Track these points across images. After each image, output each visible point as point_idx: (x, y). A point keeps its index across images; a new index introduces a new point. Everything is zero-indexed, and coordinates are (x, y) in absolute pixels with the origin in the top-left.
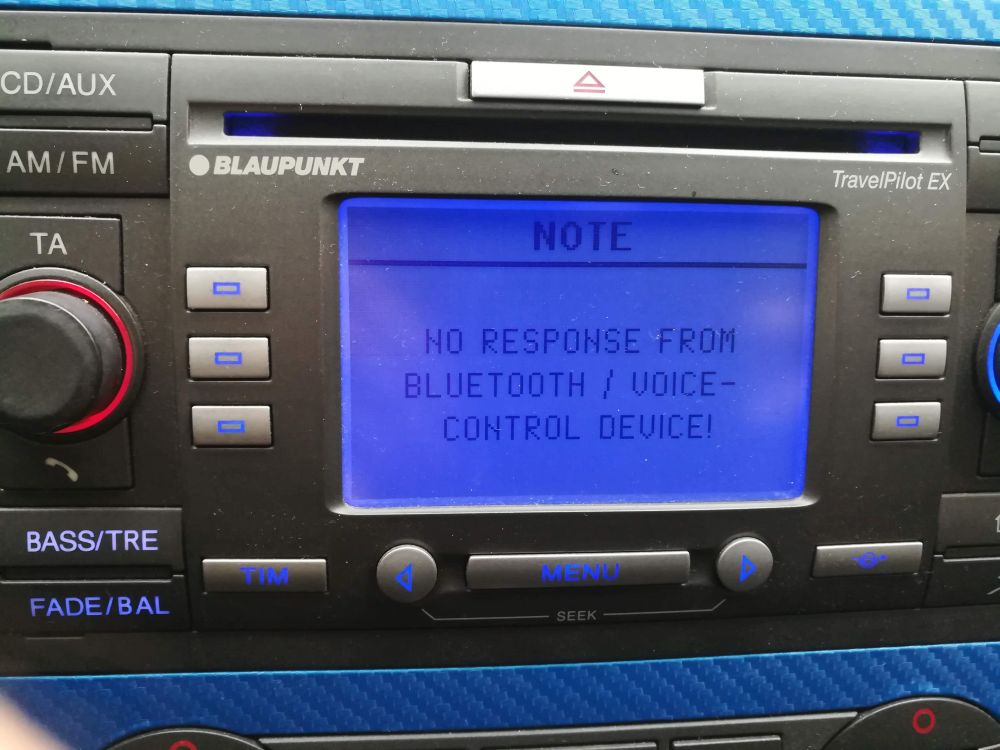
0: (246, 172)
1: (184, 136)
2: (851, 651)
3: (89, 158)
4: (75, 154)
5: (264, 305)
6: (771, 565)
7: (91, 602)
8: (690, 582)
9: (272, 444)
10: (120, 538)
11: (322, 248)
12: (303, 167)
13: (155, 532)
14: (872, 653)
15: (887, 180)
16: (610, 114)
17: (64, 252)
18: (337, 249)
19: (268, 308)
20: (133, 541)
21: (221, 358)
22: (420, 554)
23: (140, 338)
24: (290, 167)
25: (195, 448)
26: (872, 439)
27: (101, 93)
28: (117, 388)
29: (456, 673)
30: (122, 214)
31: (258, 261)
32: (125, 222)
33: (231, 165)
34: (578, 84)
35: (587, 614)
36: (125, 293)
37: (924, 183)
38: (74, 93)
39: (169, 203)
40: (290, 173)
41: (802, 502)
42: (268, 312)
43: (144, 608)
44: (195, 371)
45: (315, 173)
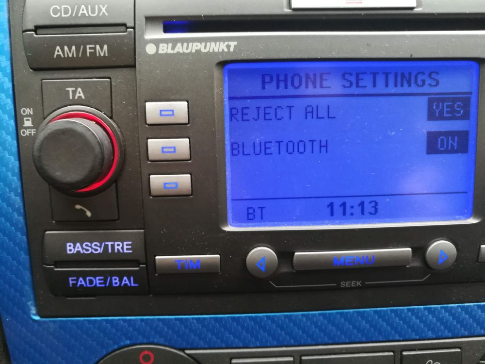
0: (175, 51)
1: (143, 34)
3: (95, 48)
4: (88, 46)
5: (186, 121)
6: (456, 256)
7: (99, 280)
8: (411, 265)
9: (192, 195)
10: (113, 246)
11: (216, 90)
12: (205, 48)
13: (130, 243)
16: (365, 15)
17: (83, 97)
18: (222, 91)
19: (189, 123)
20: (120, 248)
21: (165, 150)
22: (268, 251)
23: (122, 141)
24: (198, 48)
25: (151, 198)
27: (101, 15)
28: (110, 167)
29: (287, 316)
30: (111, 77)
31: (183, 98)
32: (113, 80)
33: (167, 48)
35: (356, 283)
36: (113, 118)
38: (87, 15)
39: (136, 70)
40: (198, 51)
41: (472, 221)
42: (188, 125)
43: (125, 283)
44: (151, 157)
45: (211, 51)
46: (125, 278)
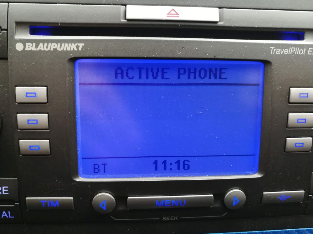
0: (38, 49)
1: (13, 35)
2: (276, 230)
8: (214, 206)
9: (51, 155)
11: (68, 78)
12: (60, 47)
13: (8, 187)
14: (284, 231)
15: (292, 51)
16: (181, 25)
18: (74, 79)
19: (47, 102)
21: (30, 122)
22: (109, 196)
24: (55, 47)
25: (21, 156)
26: (285, 152)
31: (43, 84)
33: (32, 47)
34: (168, 14)
35: (174, 218)
37: (306, 52)
39: (8, 61)
40: (55, 50)
41: (257, 176)
43: (4, 215)
44: (19, 127)
45: (65, 50)
46: (4, 212)
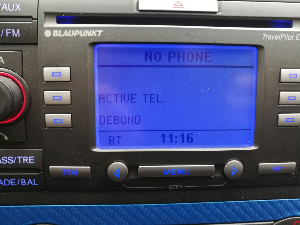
0: (63, 35)
1: (42, 24)
2: (271, 200)
3: (11, 31)
4: (7, 30)
5: (69, 80)
6: (243, 170)
7: (12, 181)
8: (214, 175)
9: (72, 127)
10: (22, 159)
11: (88, 60)
12: (82, 34)
13: (33, 157)
14: (278, 201)
15: (282, 37)
16: (186, 15)
17: (3, 63)
18: (94, 61)
20: (26, 160)
21: (55, 98)
22: (122, 165)
23: (28, 92)
24: (78, 34)
25: (46, 128)
26: (278, 127)
27: (16, 10)
28: (21, 108)
29: (135, 206)
30: (22, 50)
31: (67, 65)
32: (24, 53)
33: (58, 33)
34: (175, 5)
35: (179, 186)
36: (24, 77)
37: (294, 38)
38: (7, 10)
39: (38, 46)
40: (78, 36)
41: (253, 148)
42: (70, 82)
43: (30, 183)
44: (46, 102)
45: (86, 36)
46: (30, 180)
